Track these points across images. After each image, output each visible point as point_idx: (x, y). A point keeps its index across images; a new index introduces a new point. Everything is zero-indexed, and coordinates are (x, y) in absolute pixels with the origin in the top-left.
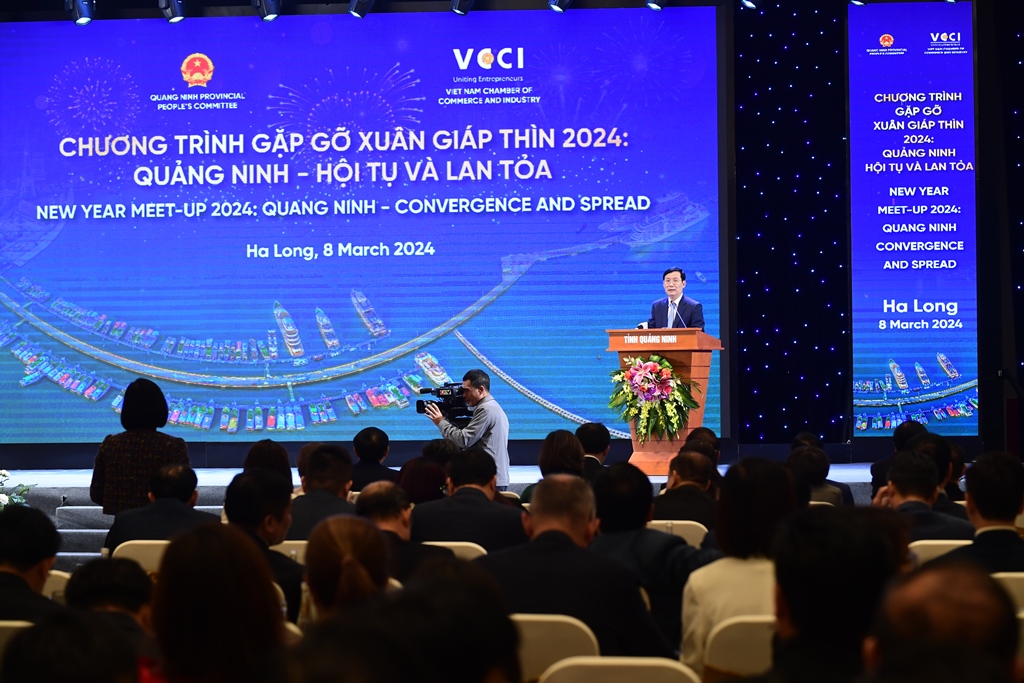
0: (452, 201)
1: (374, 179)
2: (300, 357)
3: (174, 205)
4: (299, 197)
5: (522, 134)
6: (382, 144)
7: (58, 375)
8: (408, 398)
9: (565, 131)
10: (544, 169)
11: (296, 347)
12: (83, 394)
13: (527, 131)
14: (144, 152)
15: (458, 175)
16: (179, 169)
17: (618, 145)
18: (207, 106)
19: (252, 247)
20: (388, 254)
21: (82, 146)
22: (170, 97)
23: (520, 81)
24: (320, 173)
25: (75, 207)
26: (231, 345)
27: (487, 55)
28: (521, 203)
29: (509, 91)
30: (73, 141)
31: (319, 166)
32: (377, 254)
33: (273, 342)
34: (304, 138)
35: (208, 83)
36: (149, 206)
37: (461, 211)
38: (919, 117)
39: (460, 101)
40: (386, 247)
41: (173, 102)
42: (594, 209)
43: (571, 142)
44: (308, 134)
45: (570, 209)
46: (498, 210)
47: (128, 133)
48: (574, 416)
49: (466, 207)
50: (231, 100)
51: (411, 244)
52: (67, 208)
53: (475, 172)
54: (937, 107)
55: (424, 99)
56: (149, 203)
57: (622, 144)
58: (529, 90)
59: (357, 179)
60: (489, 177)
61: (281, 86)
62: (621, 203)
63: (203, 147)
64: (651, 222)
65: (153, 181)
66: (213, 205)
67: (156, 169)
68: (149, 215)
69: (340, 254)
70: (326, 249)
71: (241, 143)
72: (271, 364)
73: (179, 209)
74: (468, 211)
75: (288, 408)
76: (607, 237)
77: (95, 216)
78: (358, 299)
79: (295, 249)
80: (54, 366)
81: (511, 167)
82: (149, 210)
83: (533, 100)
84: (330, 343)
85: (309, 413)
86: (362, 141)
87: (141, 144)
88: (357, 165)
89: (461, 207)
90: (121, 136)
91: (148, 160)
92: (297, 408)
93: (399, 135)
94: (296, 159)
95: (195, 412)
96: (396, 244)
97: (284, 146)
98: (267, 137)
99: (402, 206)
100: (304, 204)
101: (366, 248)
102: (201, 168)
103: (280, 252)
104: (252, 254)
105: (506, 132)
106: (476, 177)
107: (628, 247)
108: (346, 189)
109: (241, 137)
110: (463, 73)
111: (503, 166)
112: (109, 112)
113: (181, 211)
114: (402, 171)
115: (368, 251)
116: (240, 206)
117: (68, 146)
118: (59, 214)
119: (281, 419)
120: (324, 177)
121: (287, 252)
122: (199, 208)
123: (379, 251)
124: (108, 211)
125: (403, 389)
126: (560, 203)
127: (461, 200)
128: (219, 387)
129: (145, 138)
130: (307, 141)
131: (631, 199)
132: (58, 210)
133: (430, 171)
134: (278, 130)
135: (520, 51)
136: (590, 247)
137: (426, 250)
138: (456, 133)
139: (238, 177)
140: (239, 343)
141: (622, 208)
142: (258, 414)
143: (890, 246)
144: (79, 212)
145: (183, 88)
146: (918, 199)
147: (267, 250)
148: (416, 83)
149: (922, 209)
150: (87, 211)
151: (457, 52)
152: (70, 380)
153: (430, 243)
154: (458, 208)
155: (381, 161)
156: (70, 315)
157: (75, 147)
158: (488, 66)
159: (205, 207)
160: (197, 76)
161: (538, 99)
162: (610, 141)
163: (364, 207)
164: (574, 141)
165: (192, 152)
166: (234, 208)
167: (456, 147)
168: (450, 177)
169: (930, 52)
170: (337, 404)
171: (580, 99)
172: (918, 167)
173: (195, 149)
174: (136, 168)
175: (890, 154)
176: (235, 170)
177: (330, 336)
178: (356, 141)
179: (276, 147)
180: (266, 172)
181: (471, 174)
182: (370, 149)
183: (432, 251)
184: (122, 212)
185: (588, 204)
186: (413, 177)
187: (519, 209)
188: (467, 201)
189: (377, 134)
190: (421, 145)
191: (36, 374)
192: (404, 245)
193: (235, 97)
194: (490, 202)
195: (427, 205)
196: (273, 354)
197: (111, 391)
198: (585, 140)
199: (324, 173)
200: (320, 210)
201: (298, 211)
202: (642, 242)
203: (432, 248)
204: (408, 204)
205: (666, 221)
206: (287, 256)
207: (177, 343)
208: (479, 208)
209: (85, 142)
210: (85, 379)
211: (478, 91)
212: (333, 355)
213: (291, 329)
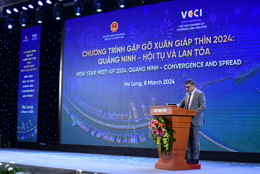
0: (180, 64)
1: (158, 58)
2: (137, 119)
3: (107, 70)
4: (138, 65)
5: (201, 39)
6: (161, 46)
7: (80, 124)
9: (214, 37)
11: (136, 116)
12: (85, 130)
13: (203, 38)
14: (101, 54)
15: (182, 56)
16: (109, 59)
17: (231, 41)
18: (117, 38)
19: (126, 83)
20: (161, 84)
22: (108, 36)
23: (200, 21)
24: (144, 57)
25: (85, 72)
27: (191, 13)
28: (201, 64)
29: (197, 24)
30: (85, 52)
31: (144, 55)
32: (158, 84)
33: (130, 114)
34: (140, 46)
35: (117, 30)
37: (183, 68)
39: (183, 29)
40: (161, 81)
41: (108, 38)
42: (223, 65)
43: (216, 41)
44: (141, 44)
45: (216, 65)
46: (193, 67)
47: (97, 48)
48: (216, 142)
50: (122, 35)
51: (168, 80)
52: (83, 72)
53: (187, 54)
55: (173, 29)
56: (102, 70)
57: (232, 41)
58: (203, 23)
59: (154, 59)
60: (191, 55)
61: (135, 29)
62: (232, 62)
63: (115, 51)
64: (242, 69)
65: (103, 63)
66: (117, 69)
67: (104, 59)
68: (101, 74)
69: (148, 84)
70: (145, 83)
71: (124, 49)
72: (129, 121)
73: (108, 71)
74: (185, 68)
75: (134, 136)
76: (227, 76)
77: (89, 75)
78: (153, 100)
79: (137, 83)
80: (79, 121)
81: (198, 51)
82: (101, 72)
84: (145, 114)
85: (139, 138)
86: (155, 46)
87: (100, 51)
88: (154, 54)
89: (183, 66)
90: (96, 49)
91: (102, 56)
92: (136, 136)
93: (166, 43)
95: (110, 136)
96: (164, 80)
97: (135, 49)
98: (130, 47)
99: (166, 67)
100: (139, 68)
101: (156, 82)
102: (114, 58)
103: (133, 84)
104: (126, 85)
105: (196, 39)
106: (187, 55)
107: (234, 79)
108: (151, 62)
109: (124, 47)
110: (184, 20)
111: (195, 51)
112: (93, 42)
114: (166, 55)
115: (156, 83)
116: (123, 69)
117: (85, 54)
118: (81, 75)
119: (132, 140)
120: (145, 58)
121: (135, 84)
122: (113, 70)
124: (92, 73)
126: (212, 64)
127: (183, 64)
128: (116, 129)
129: (101, 49)
130: (141, 47)
131: (235, 61)
132: (81, 73)
133: (174, 54)
134: (133, 44)
135: (201, 10)
136: (222, 79)
138: (182, 41)
139: (123, 60)
140: (122, 114)
141: (232, 64)
142: (126, 138)
144: (86, 74)
145: (111, 33)
147: (129, 83)
148: (171, 25)
150: (87, 73)
151: (182, 13)
152: (82, 125)
153: (173, 80)
154: (181, 67)
155: (160, 52)
156: (83, 105)
158: (191, 17)
159: (115, 70)
160: (114, 29)
161: (206, 26)
162: (228, 40)
163: (155, 68)
164: (217, 40)
165: (112, 53)
167: (182, 45)
168: (180, 56)
170: (146, 135)
171: (219, 25)
173: (113, 52)
174: (99, 59)
176: (122, 58)
177: (145, 112)
178: (154, 46)
179: (133, 49)
180: (130, 58)
181: (186, 55)
182: (157, 48)
183: (174, 82)
184: (95, 73)
185: (222, 63)
186: (169, 57)
187: (200, 66)
188: (184, 64)
189: (159, 43)
190: (172, 46)
191: (75, 123)
192: (166, 80)
193: (123, 35)
194: (191, 64)
195: (173, 66)
196: (130, 118)
197: (91, 129)
198: (220, 40)
199: (145, 57)
200: (144, 70)
201: (138, 70)
202: (239, 77)
203: (174, 81)
204: (168, 66)
205: (246, 69)
206: (135, 85)
207: (107, 114)
208: (188, 66)
209: (88, 52)
210: (85, 125)
211: (188, 25)
212: (146, 119)
213: (135, 110)
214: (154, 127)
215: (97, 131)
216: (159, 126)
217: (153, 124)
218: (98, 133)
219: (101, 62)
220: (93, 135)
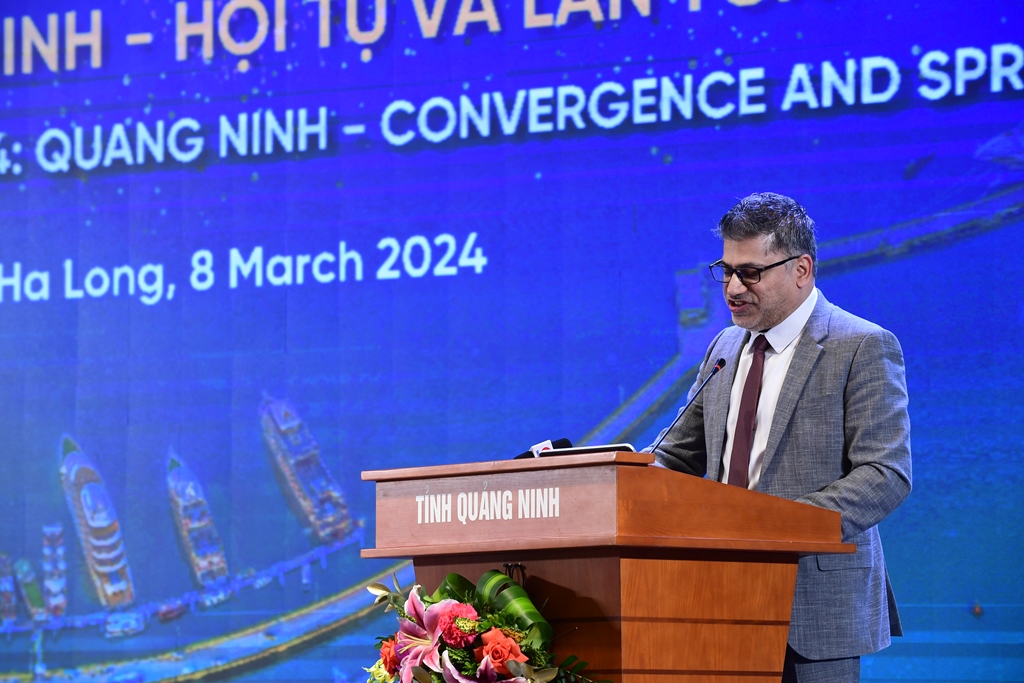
0: (537, 94)
1: (324, 40)
2: (125, 610)
4: (129, 109)
11: (113, 578)
15: (555, 11)
20: (359, 275)
24: (184, 30)
28: (736, 85)
31: (181, 9)
32: (329, 277)
33: (55, 563)
37: (561, 125)
40: (355, 256)
42: (960, 90)
45: (884, 97)
46: (666, 115)
51: (420, 240)
59: (280, 45)
60: (645, 9)
69: (233, 283)
70: (198, 269)
72: (47, 633)
74: (580, 124)
76: (1001, 187)
78: (279, 423)
79: (118, 272)
84: (201, 563)
89: (563, 112)
96: (383, 244)
99: (401, 122)
100: (142, 131)
101: (303, 260)
103: (78, 284)
106: (606, 11)
108: (251, 77)
114: (400, 9)
115: (308, 268)
120: (195, 42)
121: (97, 282)
123: (334, 267)
126: (849, 82)
127: (564, 91)
133: (478, 7)
137: (464, 261)
147: (44, 277)
153: (472, 237)
154: (550, 118)
163: (298, 130)
168: (533, 19)
177: (204, 543)
180: (45, 37)
181: (591, 4)
183: (479, 262)
186: (429, 27)
187: (728, 108)
188: (576, 91)
192: (402, 245)
194: (645, 93)
195: (469, 115)
196: (55, 601)
199: (195, 29)
200: (183, 147)
201: (125, 154)
203: (479, 251)
204: (416, 113)
206: (97, 293)
208: (614, 113)
212: (209, 600)
213: (101, 521)
214: (436, 668)
216: (487, 658)
217: (426, 644)
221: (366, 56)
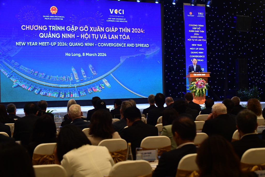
0: (110, 44)
1: (93, 38)
2: (78, 80)
3: (49, 43)
4: (77, 42)
5: (124, 29)
6: (95, 30)
7: (22, 85)
8: (101, 89)
9: (132, 29)
10: (128, 37)
11: (77, 77)
12: (28, 89)
13: (125, 28)
14: (42, 30)
15: (111, 38)
16: (50, 34)
18: (56, 19)
19: (67, 53)
20: (96, 56)
21: (27, 28)
22: (47, 16)
23: (123, 17)
24: (82, 36)
25: (25, 42)
26: (62, 77)
27: (116, 11)
28: (124, 44)
29: (121, 19)
30: (25, 26)
31: (81, 34)
32: (94, 56)
33: (72, 76)
34: (78, 28)
35: (56, 13)
36: (43, 43)
38: (197, 30)
39: (111, 21)
41: (48, 18)
42: (138, 47)
43: (133, 31)
44: (79, 27)
46: (119, 46)
47: (38, 25)
49: (113, 45)
50: (61, 18)
51: (101, 53)
52: (23, 43)
54: (200, 28)
55: (104, 20)
57: (143, 32)
58: (125, 19)
59: (90, 38)
60: (117, 39)
61: (73, 15)
62: (143, 45)
63: (55, 29)
64: (149, 50)
65: (44, 37)
66: (58, 43)
67: (45, 34)
68: (43, 45)
69: (86, 56)
70: (83, 54)
71: (64, 28)
72: (71, 81)
75: (75, 92)
76: (141, 53)
77: (30, 45)
78: (90, 66)
79: (76, 54)
80: (21, 82)
81: (122, 36)
82: (43, 44)
83: (126, 21)
84: (84, 77)
85: (80, 93)
86: (91, 29)
87: (41, 27)
88: (90, 35)
89: (112, 45)
90: (36, 25)
91: (42, 31)
92: (77, 92)
93: (99, 28)
94: (76, 32)
95: (54, 93)
96: (98, 53)
97: (74, 29)
98: (70, 27)
99: (100, 45)
100: (78, 43)
101: (92, 54)
102: (55, 34)
103: (73, 55)
104: (67, 55)
105: (120, 28)
106: (115, 38)
107: (145, 55)
108: (87, 40)
110: (111, 15)
111: (120, 36)
112: (33, 19)
113: (50, 44)
114: (99, 36)
116: (64, 43)
117: (24, 27)
118: (21, 44)
119: (74, 95)
120: (83, 37)
121: (75, 55)
122: (55, 44)
123: (94, 55)
124: (33, 44)
125: (100, 87)
126: (132, 45)
127: (112, 44)
128: (60, 87)
130: (79, 28)
131: (145, 45)
132: (21, 43)
133: (105, 37)
134: (72, 26)
135: (123, 10)
136: (137, 55)
137: (105, 55)
138: (110, 28)
139: (63, 36)
140: (64, 76)
141: (143, 47)
142: (69, 94)
143: (192, 56)
144: (26, 44)
145: (50, 14)
146: (197, 47)
147: (70, 54)
148: (102, 16)
149: (197, 49)
150: (28, 44)
151: (110, 10)
152: (25, 86)
153: (105, 53)
154: (111, 45)
155: (95, 34)
156: (24, 70)
157: (25, 28)
158: (117, 13)
159: (56, 44)
160: (54, 12)
162: (141, 32)
163: (91, 44)
165: (53, 30)
166: (63, 44)
167: (110, 31)
168: (109, 38)
169: (198, 16)
170: (86, 91)
171: (135, 22)
172: (197, 40)
174: (40, 33)
175: (192, 37)
176: (63, 35)
177: (84, 75)
178: (89, 29)
179: (72, 30)
180: (70, 35)
181: (113, 38)
182: (92, 31)
183: (106, 55)
184: (37, 44)
185: (137, 45)
186: (102, 38)
187: (123, 46)
189: (94, 27)
190: (103, 31)
191: (16, 84)
193: (63, 17)
194: (118, 44)
195: (105, 45)
196: (72, 79)
197: (35, 89)
198: (136, 31)
200: (82, 45)
201: (77, 45)
202: (147, 54)
205: (152, 50)
207: (50, 77)
208: (115, 46)
209: (28, 26)
210: (28, 86)
211: (115, 19)
212: (85, 79)
213: (76, 73)
215: (41, 90)
218: (42, 92)
219: (42, 36)
220: (37, 93)
221: (97, 39)
